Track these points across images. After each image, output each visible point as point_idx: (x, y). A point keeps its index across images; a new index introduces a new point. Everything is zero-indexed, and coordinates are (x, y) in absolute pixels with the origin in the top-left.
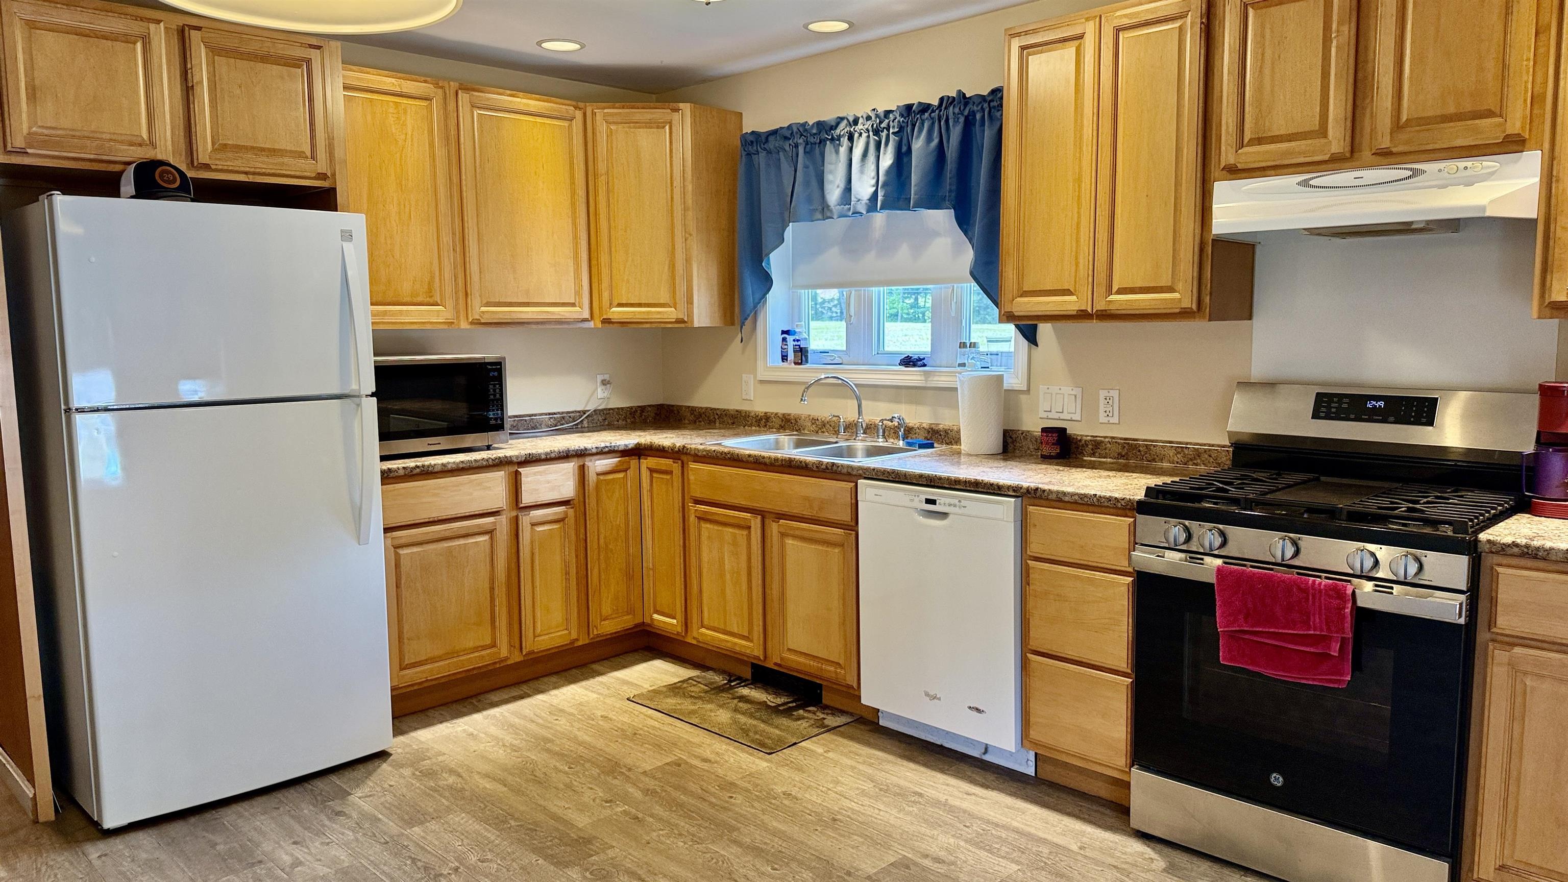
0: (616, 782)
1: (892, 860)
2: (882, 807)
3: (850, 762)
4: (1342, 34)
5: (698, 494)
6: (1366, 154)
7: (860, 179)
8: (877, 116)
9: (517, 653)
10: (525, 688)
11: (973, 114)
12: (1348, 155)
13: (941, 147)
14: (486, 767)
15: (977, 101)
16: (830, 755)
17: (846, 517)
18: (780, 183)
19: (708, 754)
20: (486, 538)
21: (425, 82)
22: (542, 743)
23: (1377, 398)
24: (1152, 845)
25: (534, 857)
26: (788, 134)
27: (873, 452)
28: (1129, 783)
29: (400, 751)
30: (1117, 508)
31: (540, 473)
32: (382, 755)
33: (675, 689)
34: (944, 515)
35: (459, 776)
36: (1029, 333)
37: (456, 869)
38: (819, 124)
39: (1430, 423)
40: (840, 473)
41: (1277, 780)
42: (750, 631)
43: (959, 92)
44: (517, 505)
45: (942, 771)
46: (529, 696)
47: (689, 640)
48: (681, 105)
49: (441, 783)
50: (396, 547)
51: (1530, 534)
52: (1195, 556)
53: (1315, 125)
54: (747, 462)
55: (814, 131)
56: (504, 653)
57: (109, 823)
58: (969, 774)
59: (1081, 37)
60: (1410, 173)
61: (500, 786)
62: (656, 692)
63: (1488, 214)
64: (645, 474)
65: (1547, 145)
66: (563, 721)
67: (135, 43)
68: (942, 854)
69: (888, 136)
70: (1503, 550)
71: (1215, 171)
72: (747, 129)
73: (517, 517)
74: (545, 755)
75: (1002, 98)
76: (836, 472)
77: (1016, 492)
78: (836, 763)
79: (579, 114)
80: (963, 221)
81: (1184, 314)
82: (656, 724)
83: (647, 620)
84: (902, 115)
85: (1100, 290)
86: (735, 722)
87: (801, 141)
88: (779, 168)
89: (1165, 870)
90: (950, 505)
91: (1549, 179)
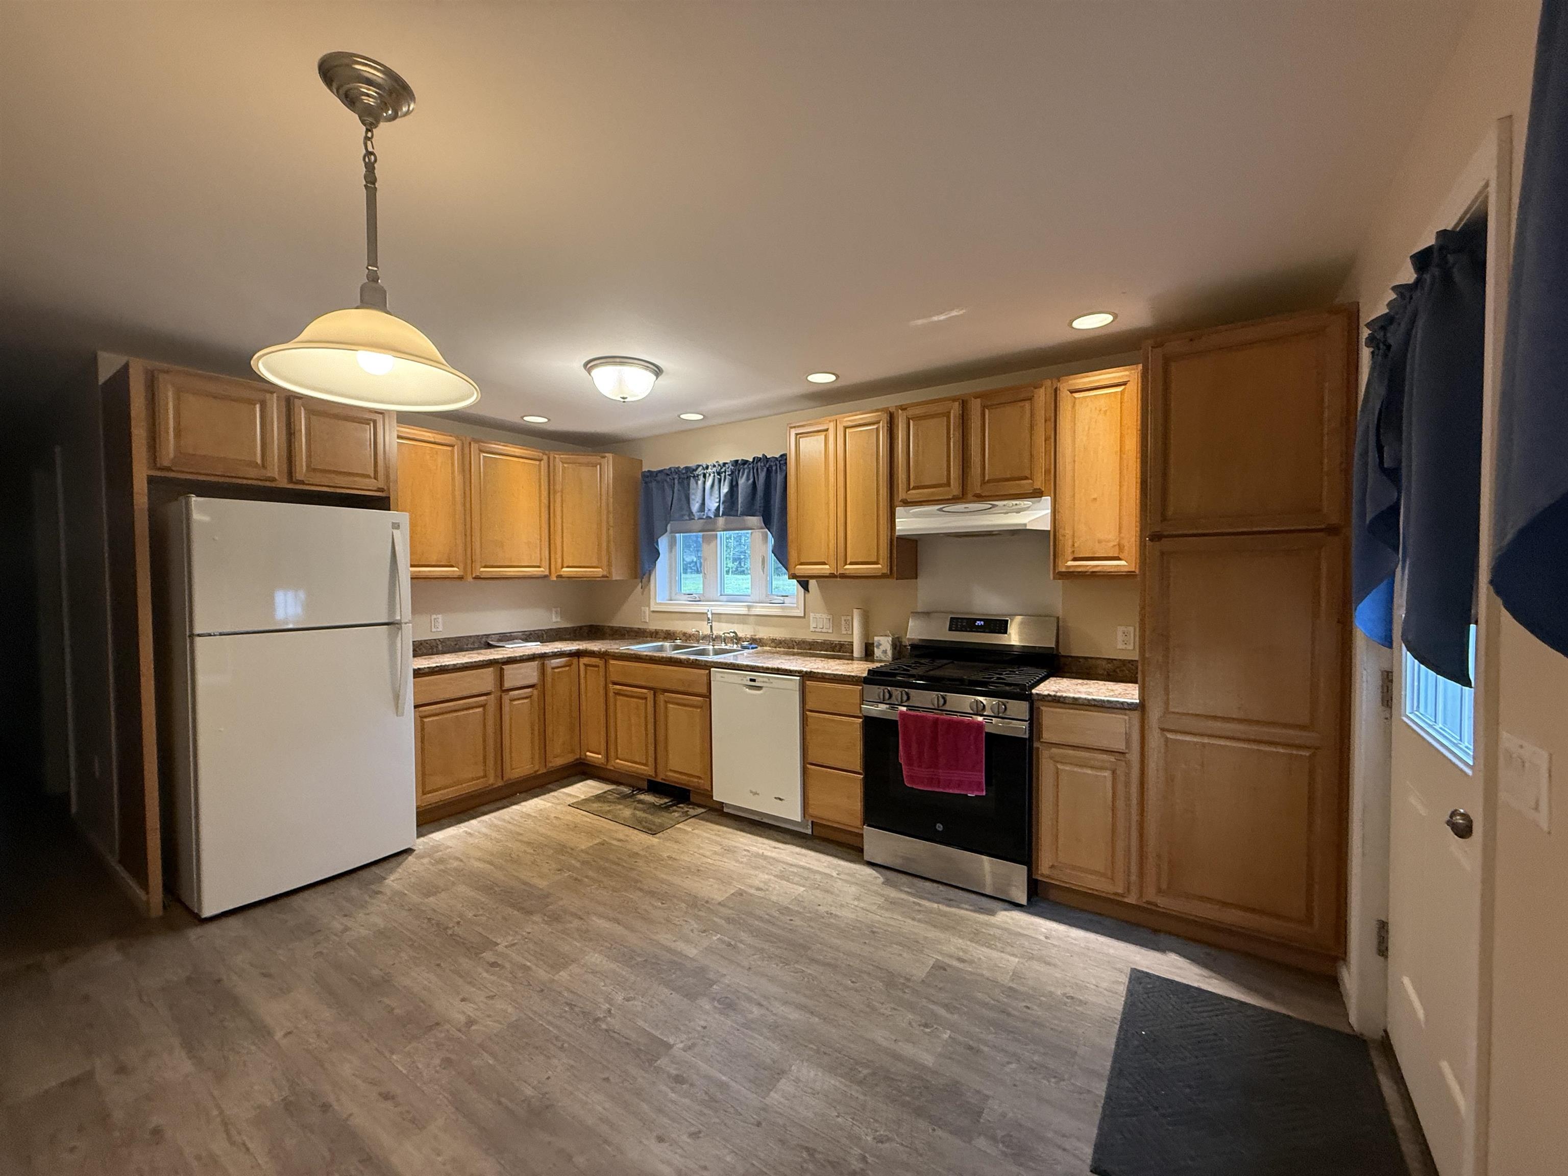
0: (563, 858)
1: (732, 891)
2: (726, 861)
3: (708, 835)
4: (955, 435)
5: (615, 680)
6: (970, 496)
7: (710, 499)
8: (719, 465)
9: (500, 780)
10: (505, 802)
11: (771, 466)
12: (961, 496)
13: (754, 483)
14: (479, 854)
15: (773, 460)
16: (696, 831)
17: (704, 691)
18: (664, 498)
19: (621, 837)
20: (481, 709)
21: (451, 436)
22: (516, 836)
23: (980, 620)
24: (876, 868)
25: (510, 910)
26: (669, 473)
27: (717, 652)
28: (862, 834)
29: (421, 847)
30: (853, 681)
31: (516, 669)
32: (408, 851)
33: (599, 798)
34: (760, 688)
35: (461, 861)
36: (804, 585)
37: (458, 923)
38: (686, 468)
39: (1005, 632)
40: (701, 665)
41: (940, 827)
42: (647, 760)
43: (764, 455)
44: (501, 688)
45: (761, 836)
46: (507, 807)
47: (609, 767)
48: (607, 455)
49: (449, 866)
50: (422, 717)
51: (1056, 689)
52: (893, 706)
53: (945, 481)
54: (645, 659)
55: (684, 472)
56: (491, 781)
57: (207, 913)
58: (775, 836)
59: (827, 430)
60: (990, 506)
61: (488, 866)
62: (586, 801)
63: (1028, 528)
64: (582, 667)
65: (1052, 494)
66: (530, 821)
67: (255, 405)
68: (761, 885)
69: (725, 476)
70: (1044, 698)
71: (896, 503)
72: (645, 469)
73: (501, 697)
74: (519, 844)
75: (786, 459)
76: (698, 665)
77: (800, 673)
78: (698, 836)
79: (545, 458)
80: (767, 523)
81: (884, 576)
82: (588, 820)
83: (583, 757)
84: (733, 465)
85: (841, 562)
86: (634, 815)
87: (676, 476)
88: (664, 491)
89: (883, 883)
90: (764, 682)
91: (1054, 512)
